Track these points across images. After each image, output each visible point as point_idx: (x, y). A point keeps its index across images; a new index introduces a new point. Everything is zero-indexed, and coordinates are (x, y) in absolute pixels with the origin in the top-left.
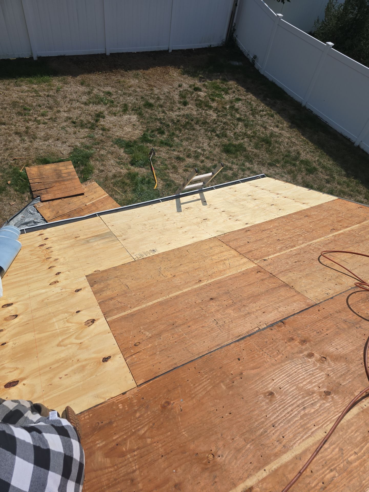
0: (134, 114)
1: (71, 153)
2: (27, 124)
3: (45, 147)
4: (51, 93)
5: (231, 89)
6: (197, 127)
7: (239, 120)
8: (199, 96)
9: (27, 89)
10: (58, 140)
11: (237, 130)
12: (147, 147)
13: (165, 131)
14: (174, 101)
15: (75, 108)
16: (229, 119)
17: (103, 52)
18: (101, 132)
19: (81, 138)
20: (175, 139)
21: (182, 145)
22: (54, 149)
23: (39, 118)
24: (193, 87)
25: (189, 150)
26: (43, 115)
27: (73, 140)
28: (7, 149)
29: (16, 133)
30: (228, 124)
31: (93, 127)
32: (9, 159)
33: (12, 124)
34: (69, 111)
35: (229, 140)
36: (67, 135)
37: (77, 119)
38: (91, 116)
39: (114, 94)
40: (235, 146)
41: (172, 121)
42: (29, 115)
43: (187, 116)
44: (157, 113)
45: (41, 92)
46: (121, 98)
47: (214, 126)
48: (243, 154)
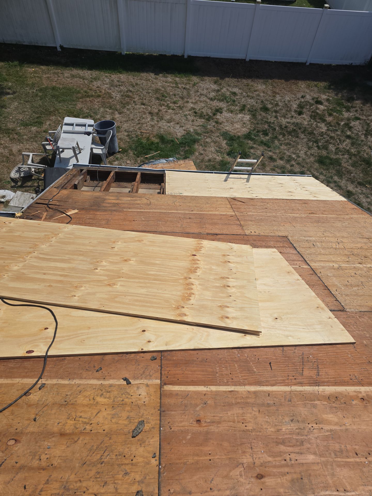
0: (249, 115)
1: (183, 135)
2: (160, 108)
3: (166, 128)
4: (188, 87)
5: (355, 107)
6: (302, 136)
7: (348, 137)
8: (318, 109)
9: (170, 80)
10: (178, 124)
11: (341, 146)
12: (248, 143)
13: (269, 134)
14: (290, 109)
15: (201, 102)
16: (338, 135)
17: (243, 58)
18: (214, 124)
19: (196, 126)
20: (276, 141)
21: (279, 148)
22: (172, 130)
23: (171, 105)
24: (315, 100)
25: (285, 153)
26: (174, 103)
27: (189, 126)
28: (139, 123)
29: (150, 113)
30: (334, 139)
31: (209, 119)
32: (138, 130)
33: (149, 106)
34: (196, 103)
35: (328, 153)
36: (187, 121)
37: (199, 110)
38: (212, 110)
39: (239, 94)
40: (331, 159)
41: (281, 126)
42: (164, 100)
43: (297, 124)
44: (269, 117)
45: (180, 84)
46: (243, 100)
47: (319, 138)
48: (335, 168)
